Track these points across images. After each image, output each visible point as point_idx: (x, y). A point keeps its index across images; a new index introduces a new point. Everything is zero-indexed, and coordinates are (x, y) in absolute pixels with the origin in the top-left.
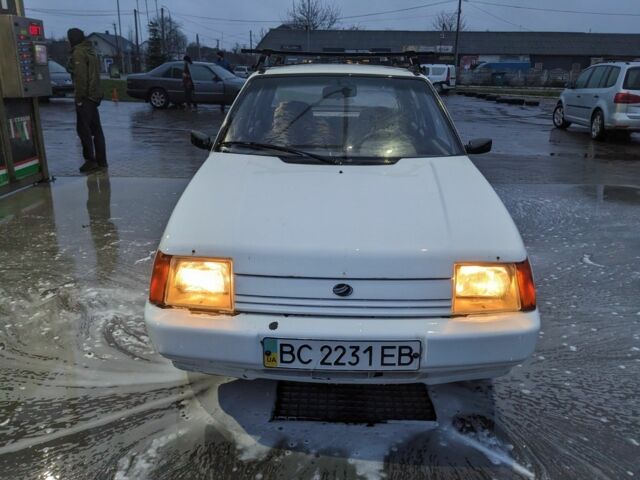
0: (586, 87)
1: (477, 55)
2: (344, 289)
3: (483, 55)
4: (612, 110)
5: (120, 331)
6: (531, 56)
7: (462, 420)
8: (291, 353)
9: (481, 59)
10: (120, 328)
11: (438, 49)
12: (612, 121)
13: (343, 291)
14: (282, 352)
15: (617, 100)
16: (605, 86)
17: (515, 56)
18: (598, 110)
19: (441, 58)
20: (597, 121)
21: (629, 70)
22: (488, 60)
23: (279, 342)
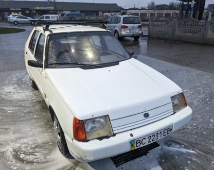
0: (110, 23)
1: (63, 11)
2: (147, 115)
3: (65, 10)
4: (121, 31)
5: (22, 155)
6: (81, 11)
7: (166, 143)
8: (140, 143)
9: (64, 12)
10: (21, 154)
11: (48, 8)
12: (121, 34)
13: (146, 115)
14: (137, 143)
15: (121, 28)
16: (117, 23)
17: (76, 11)
18: (116, 31)
19: (50, 12)
20: (116, 34)
21: (124, 18)
22: (67, 12)
23: (136, 140)
